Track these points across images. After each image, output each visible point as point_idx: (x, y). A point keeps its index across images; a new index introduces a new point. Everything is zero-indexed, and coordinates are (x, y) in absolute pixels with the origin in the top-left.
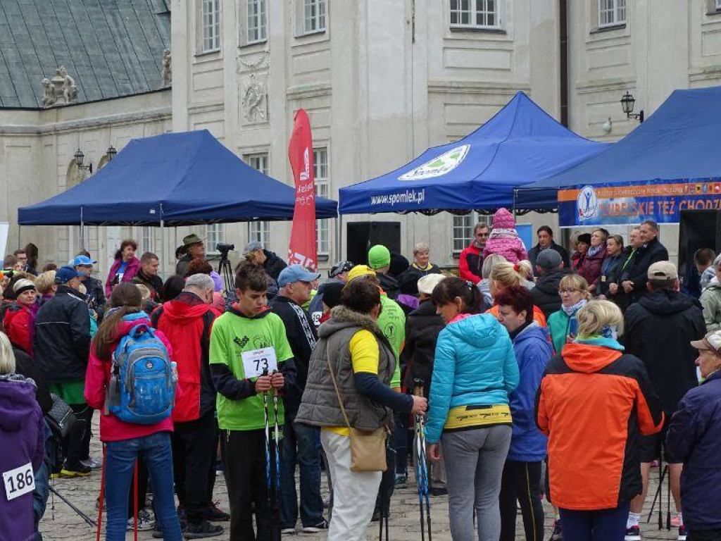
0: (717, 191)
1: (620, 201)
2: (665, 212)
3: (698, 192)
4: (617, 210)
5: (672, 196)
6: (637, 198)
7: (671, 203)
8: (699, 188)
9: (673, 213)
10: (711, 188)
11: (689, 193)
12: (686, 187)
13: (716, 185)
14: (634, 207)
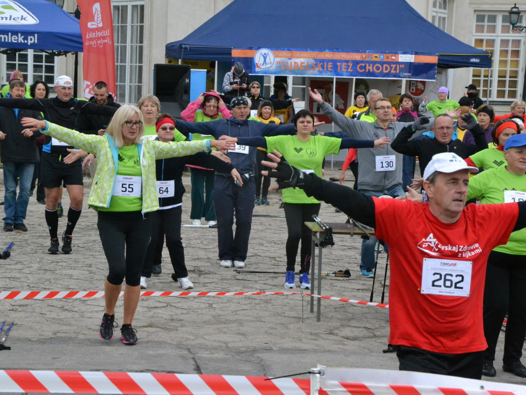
0: (393, 59)
1: (299, 61)
2: (343, 70)
3: (376, 59)
4: (295, 66)
5: (350, 61)
6: (316, 60)
7: (349, 64)
8: (376, 57)
9: (351, 70)
10: (388, 58)
11: (367, 60)
12: (364, 56)
13: (392, 56)
14: (313, 65)
